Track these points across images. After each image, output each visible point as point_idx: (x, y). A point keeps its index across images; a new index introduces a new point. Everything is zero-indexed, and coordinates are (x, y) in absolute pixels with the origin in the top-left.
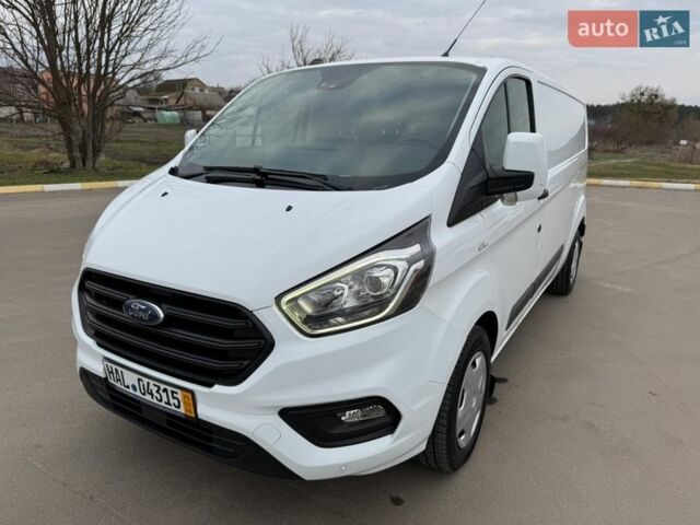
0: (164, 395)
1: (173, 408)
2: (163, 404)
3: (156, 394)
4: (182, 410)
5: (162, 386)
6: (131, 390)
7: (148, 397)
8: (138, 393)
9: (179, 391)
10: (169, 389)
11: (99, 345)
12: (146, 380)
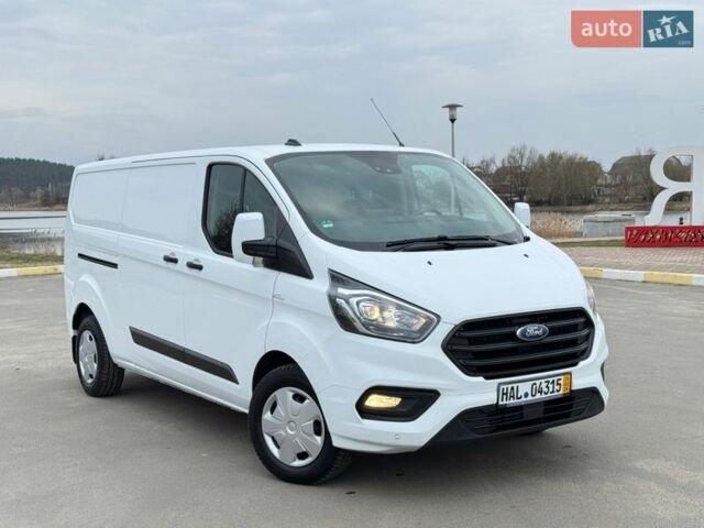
0: (551, 386)
1: (556, 393)
2: (549, 395)
3: (545, 390)
4: (561, 392)
5: (551, 380)
6: (523, 399)
7: (538, 396)
8: (530, 398)
9: (562, 377)
10: (556, 379)
11: (487, 378)
12: (538, 382)
